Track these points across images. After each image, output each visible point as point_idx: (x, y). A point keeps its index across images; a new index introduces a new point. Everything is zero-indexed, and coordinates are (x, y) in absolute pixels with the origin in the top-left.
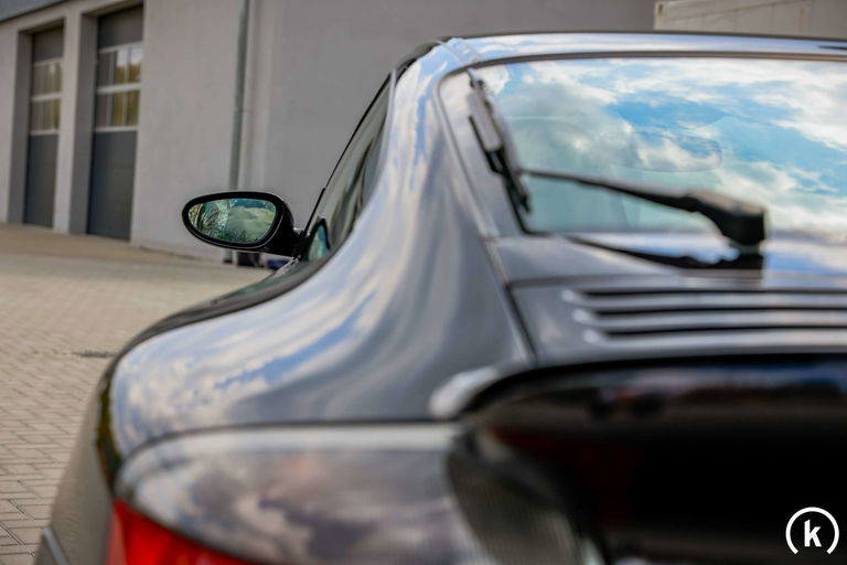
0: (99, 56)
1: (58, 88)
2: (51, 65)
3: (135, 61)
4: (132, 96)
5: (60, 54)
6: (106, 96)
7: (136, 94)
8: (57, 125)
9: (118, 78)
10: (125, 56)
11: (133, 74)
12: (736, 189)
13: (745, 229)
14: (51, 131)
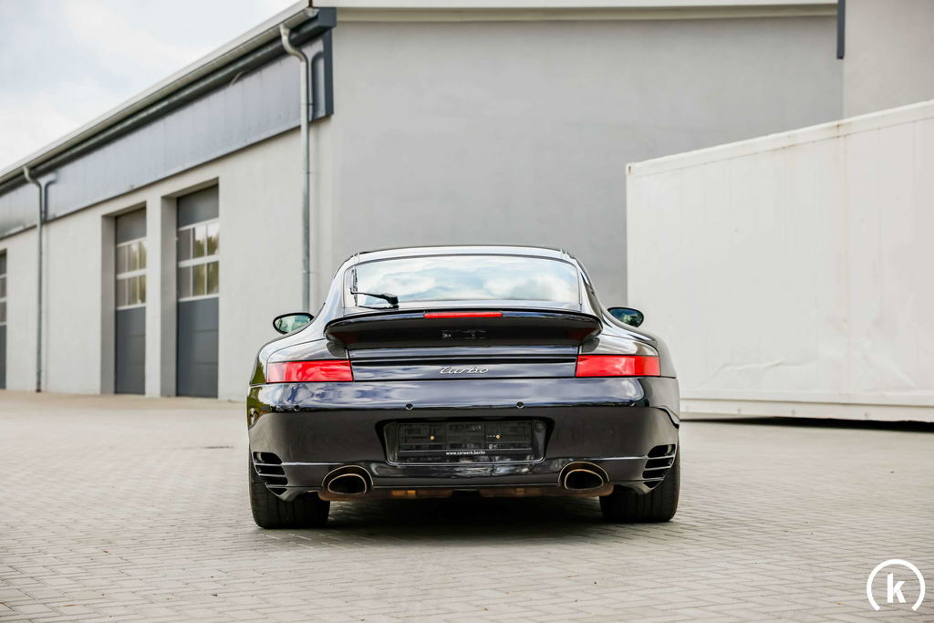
0: (179, 234)
1: (143, 265)
2: (134, 245)
3: (212, 234)
4: (211, 266)
5: (144, 234)
6: (189, 268)
7: (216, 264)
8: (143, 299)
9: (199, 252)
10: (202, 231)
11: (212, 246)
12: (392, 293)
13: (394, 301)
14: (139, 305)
